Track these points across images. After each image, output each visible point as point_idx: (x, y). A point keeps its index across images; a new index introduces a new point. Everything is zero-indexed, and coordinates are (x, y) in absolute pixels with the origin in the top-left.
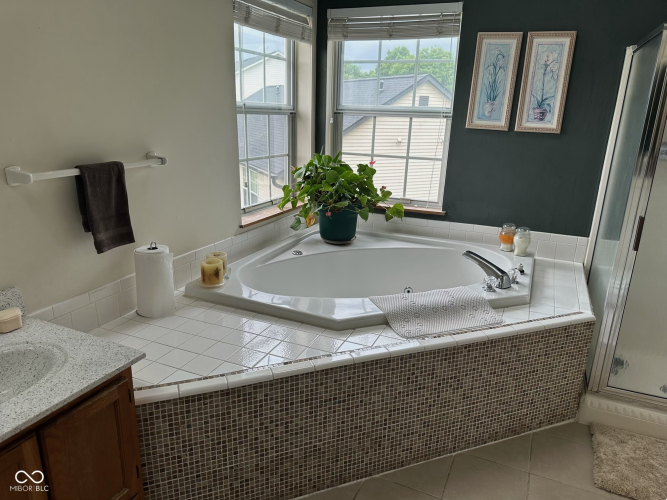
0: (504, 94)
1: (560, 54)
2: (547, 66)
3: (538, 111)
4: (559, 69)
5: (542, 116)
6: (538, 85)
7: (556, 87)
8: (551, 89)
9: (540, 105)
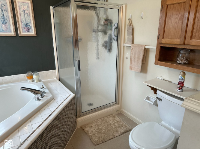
0: (10, 21)
1: (28, 7)
2: (24, 11)
3: (26, 28)
4: (29, 12)
5: (28, 30)
6: (23, 18)
7: (30, 19)
8: (28, 20)
9: (26, 26)
